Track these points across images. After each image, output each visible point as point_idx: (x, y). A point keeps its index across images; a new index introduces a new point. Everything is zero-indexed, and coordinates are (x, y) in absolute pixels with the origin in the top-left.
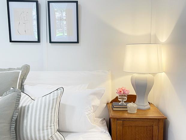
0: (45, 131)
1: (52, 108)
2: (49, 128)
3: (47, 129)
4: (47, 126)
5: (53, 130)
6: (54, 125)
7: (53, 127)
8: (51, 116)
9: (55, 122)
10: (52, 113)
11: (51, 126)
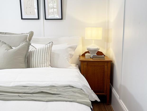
0: (43, 64)
1: (47, 53)
2: (45, 63)
3: (44, 63)
4: (44, 62)
6: (48, 62)
7: (47, 63)
8: (46, 57)
9: (49, 60)
10: (47, 55)
11: (46, 62)
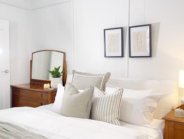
3: (109, 115)
5: (113, 117)
7: (113, 115)
